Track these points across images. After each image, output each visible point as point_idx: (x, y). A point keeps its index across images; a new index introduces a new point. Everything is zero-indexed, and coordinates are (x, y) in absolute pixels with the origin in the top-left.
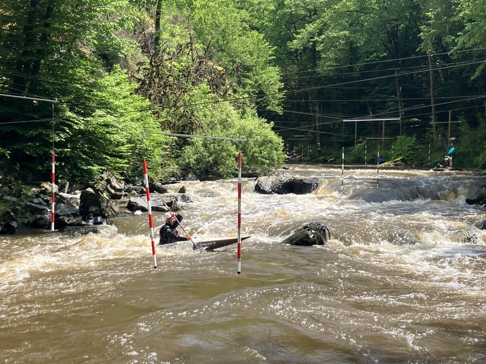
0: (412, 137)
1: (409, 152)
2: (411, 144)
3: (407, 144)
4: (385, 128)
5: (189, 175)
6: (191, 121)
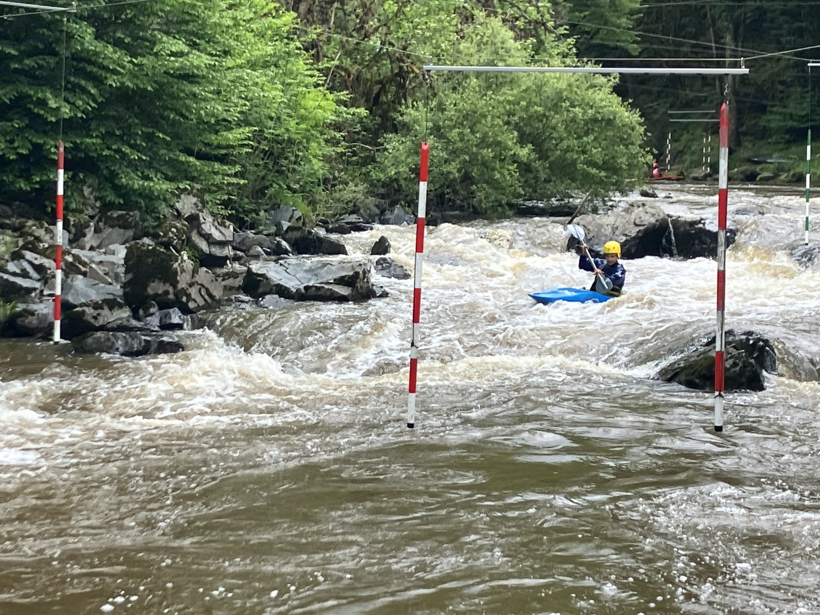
5: (398, 210)
6: (401, 68)
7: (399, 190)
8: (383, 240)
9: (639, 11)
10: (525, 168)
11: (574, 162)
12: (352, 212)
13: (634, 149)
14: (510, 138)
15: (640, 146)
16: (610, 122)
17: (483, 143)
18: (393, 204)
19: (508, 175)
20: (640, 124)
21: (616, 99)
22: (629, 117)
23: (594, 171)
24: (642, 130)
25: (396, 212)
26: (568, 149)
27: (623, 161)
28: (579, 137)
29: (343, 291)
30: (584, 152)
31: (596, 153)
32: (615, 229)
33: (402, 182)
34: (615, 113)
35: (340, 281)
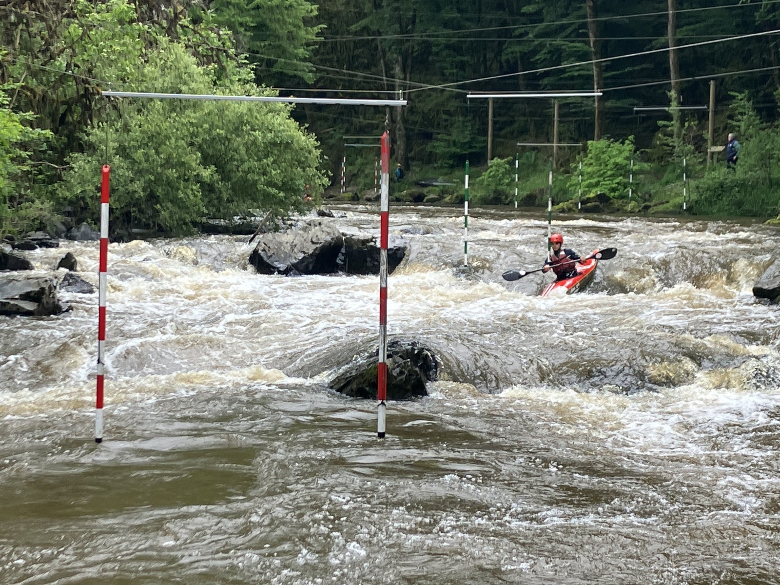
0: (623, 143)
1: (617, 180)
2: (619, 160)
3: (612, 161)
4: (560, 122)
5: (84, 227)
6: (86, 89)
7: (85, 208)
8: (69, 256)
9: (315, 43)
10: (208, 188)
11: (255, 183)
12: (38, 230)
13: (311, 171)
14: (193, 159)
15: (316, 168)
16: (288, 146)
17: (168, 163)
18: (79, 222)
19: (192, 194)
20: (316, 148)
21: (293, 124)
22: (306, 140)
23: (274, 191)
24: (318, 153)
25: (83, 229)
26: (250, 170)
27: (300, 183)
28: (259, 160)
29: (29, 306)
30: (264, 174)
31: (275, 173)
32: (293, 246)
33: (88, 200)
34: (292, 137)
35: (26, 297)
